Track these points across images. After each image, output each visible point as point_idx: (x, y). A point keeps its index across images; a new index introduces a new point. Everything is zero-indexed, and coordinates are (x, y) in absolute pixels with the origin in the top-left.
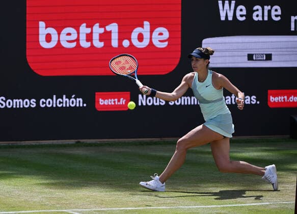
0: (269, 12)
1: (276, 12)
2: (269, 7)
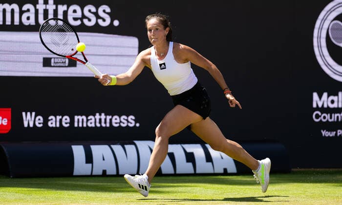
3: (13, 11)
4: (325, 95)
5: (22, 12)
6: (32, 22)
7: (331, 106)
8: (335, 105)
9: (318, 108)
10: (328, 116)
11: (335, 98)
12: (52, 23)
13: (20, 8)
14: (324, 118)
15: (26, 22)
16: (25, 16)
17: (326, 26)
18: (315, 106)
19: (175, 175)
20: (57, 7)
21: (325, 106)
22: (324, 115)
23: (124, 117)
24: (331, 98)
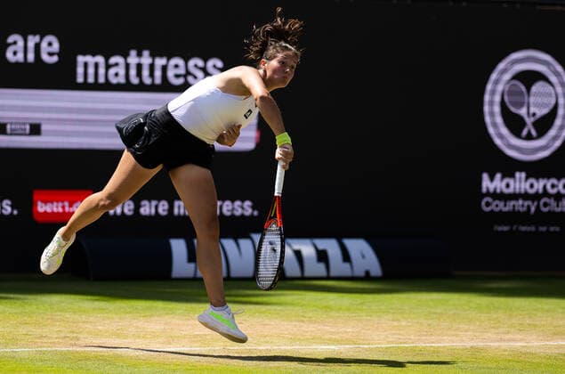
0: (37, 47)
1: (50, 48)
2: (37, 38)
3: (96, 66)
4: (498, 176)
5: (108, 67)
6: (122, 80)
7: (506, 191)
8: (511, 190)
9: (488, 194)
10: (501, 204)
11: (511, 182)
12: (147, 81)
13: (107, 61)
14: (497, 206)
15: (114, 80)
16: (112, 71)
17: (500, 88)
18: (484, 190)
19: (303, 278)
20: (153, 61)
21: (498, 191)
22: (497, 202)
23: (238, 203)
24: (506, 180)
